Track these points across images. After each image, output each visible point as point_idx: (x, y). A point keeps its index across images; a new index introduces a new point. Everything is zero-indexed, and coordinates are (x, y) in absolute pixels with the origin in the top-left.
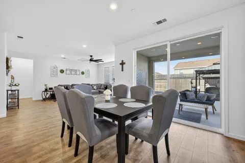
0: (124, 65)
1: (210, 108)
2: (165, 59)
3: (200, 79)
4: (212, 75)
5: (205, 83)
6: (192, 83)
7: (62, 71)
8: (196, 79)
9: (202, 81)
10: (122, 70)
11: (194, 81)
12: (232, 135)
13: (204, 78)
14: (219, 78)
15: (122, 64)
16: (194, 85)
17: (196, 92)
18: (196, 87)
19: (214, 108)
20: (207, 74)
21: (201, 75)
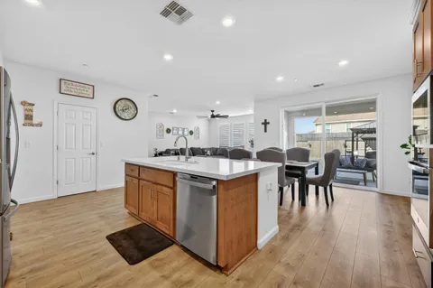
0: (268, 125)
1: (369, 176)
2: (320, 115)
3: (357, 141)
4: (368, 135)
5: (366, 147)
6: (346, 147)
7: (168, 131)
8: (353, 141)
9: (362, 144)
10: (266, 131)
11: (349, 144)
12: (387, 191)
13: (364, 139)
14: (375, 139)
15: (266, 123)
16: (349, 149)
17: (352, 158)
18: (352, 152)
19: (374, 174)
20: (368, 133)
21: (359, 135)
